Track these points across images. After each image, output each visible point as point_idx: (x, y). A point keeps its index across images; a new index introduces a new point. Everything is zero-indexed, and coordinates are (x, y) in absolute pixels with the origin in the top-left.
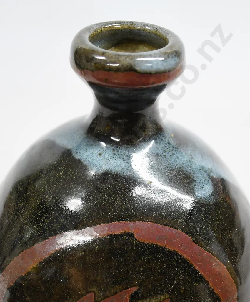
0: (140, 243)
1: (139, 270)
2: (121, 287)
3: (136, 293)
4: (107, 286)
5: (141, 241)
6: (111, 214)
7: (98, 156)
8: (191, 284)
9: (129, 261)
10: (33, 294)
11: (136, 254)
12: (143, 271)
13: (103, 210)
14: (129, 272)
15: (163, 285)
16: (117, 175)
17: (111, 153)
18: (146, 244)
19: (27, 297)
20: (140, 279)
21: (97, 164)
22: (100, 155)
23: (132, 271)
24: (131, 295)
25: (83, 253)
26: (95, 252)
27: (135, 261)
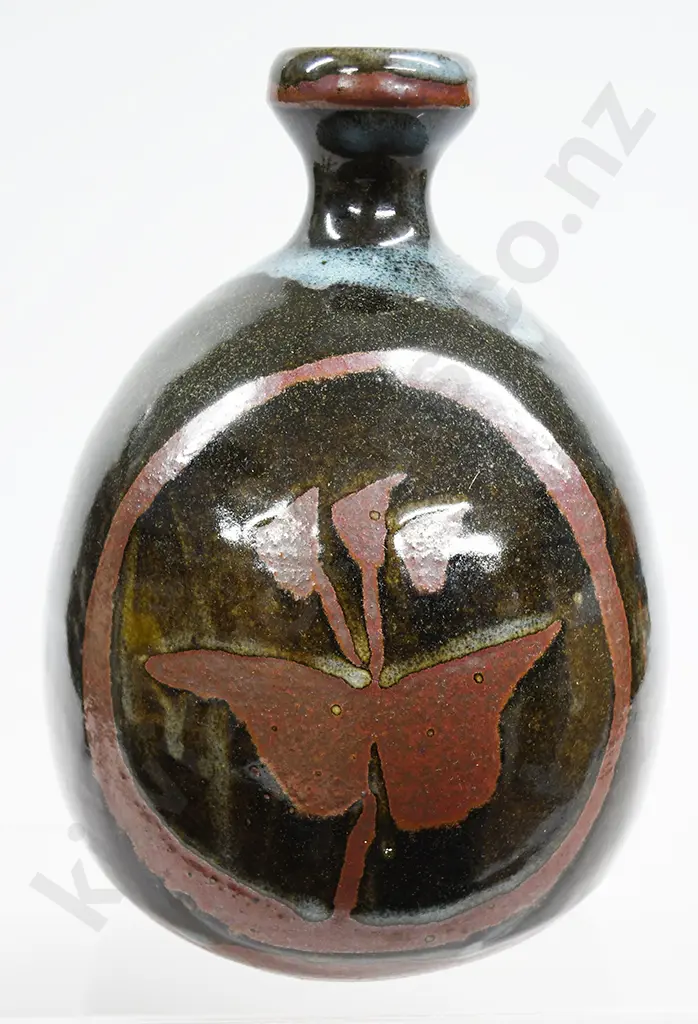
0: (407, 388)
1: (408, 440)
2: (371, 475)
3: (403, 487)
4: (345, 473)
5: (409, 386)
6: (351, 340)
7: (321, 265)
8: (510, 481)
9: (387, 422)
10: (192, 513)
11: (400, 409)
12: (415, 442)
13: (334, 335)
14: (386, 444)
15: (455, 476)
16: (358, 287)
17: (346, 258)
18: (418, 392)
19: (178, 525)
20: (409, 457)
21: (319, 275)
22: (324, 263)
23: (393, 441)
24: (393, 491)
25: (297, 410)
26: (321, 407)
27: (399, 422)
